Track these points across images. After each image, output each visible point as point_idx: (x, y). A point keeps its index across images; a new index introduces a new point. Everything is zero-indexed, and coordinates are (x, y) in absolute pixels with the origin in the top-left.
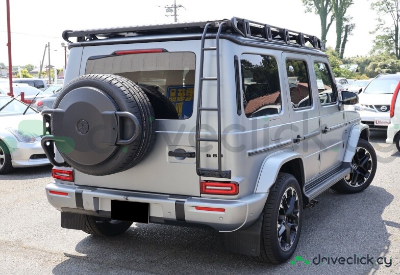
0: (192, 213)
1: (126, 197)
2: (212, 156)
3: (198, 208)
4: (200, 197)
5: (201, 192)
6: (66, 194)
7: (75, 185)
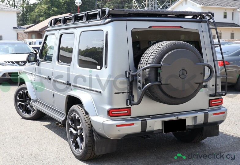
0: (213, 117)
3: (214, 114)
4: (209, 109)
5: (209, 106)
6: (133, 124)
7: (131, 117)
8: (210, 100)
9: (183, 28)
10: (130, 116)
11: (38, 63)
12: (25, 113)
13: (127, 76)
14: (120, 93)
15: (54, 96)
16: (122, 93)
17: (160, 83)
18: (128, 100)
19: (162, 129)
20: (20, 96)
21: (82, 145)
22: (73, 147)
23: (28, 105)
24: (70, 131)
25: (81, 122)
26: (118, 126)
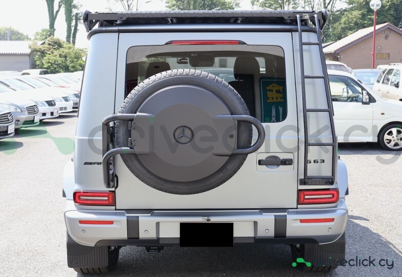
0: (296, 227)
1: (206, 218)
2: (312, 162)
3: (302, 221)
4: (297, 208)
5: (298, 203)
6: (111, 222)
7: (116, 210)
8: (299, 191)
9: (244, 43)
10: (114, 207)
16: (98, 164)
26: (82, 222)
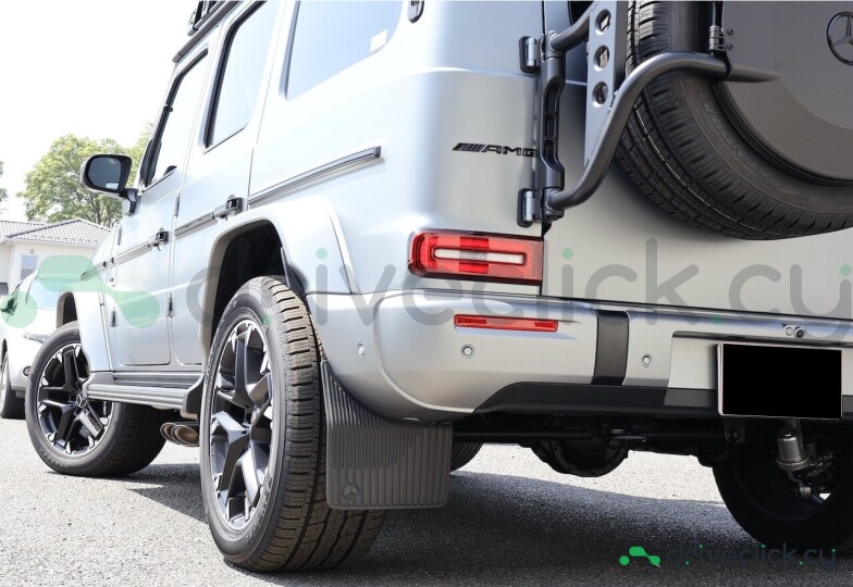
6: (550, 327)
7: (540, 296)
10: (535, 290)
11: (133, 199)
12: (65, 447)
13: (530, 63)
14: (488, 148)
15: (171, 309)
16: (498, 149)
17: (719, 65)
18: (529, 194)
19: (714, 392)
20: (54, 374)
21: (262, 476)
22: (219, 510)
23: (79, 411)
24: (213, 428)
25: (265, 349)
26: (463, 320)
